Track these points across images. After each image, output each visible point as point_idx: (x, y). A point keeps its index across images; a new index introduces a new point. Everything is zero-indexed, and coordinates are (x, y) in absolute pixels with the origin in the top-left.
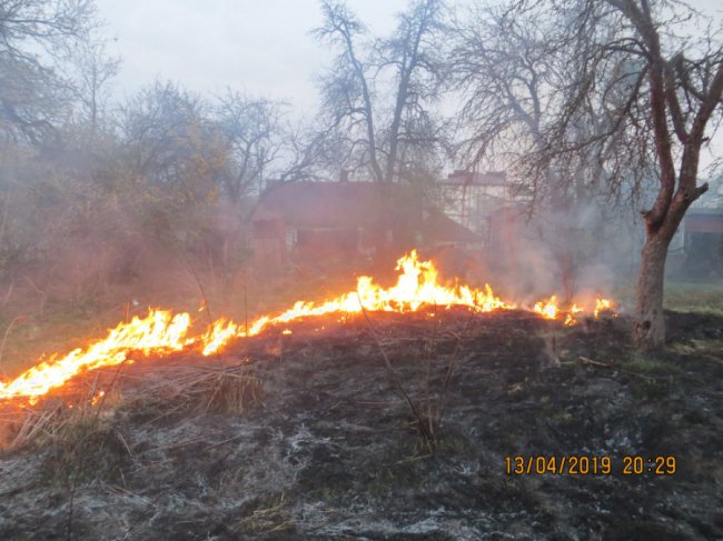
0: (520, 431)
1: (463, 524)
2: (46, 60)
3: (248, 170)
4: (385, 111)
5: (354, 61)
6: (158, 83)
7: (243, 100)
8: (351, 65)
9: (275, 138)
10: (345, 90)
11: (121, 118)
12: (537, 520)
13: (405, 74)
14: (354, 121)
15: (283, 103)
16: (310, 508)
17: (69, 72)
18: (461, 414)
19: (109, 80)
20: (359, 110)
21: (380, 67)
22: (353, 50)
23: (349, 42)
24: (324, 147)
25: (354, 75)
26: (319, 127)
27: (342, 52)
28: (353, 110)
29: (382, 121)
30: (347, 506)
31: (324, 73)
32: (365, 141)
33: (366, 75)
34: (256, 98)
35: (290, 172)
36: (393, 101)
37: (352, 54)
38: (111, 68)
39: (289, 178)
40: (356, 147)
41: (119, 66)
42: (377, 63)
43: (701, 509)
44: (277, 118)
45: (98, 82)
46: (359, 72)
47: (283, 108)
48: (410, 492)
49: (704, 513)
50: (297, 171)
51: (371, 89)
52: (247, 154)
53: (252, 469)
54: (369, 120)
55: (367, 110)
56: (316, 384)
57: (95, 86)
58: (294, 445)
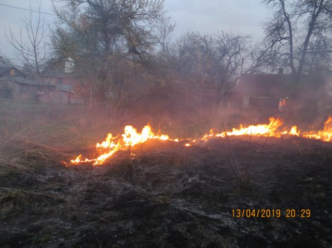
1: (231, 220)
2: (147, 29)
3: (230, 69)
4: (301, 38)
5: (285, 14)
7: (229, 37)
8: (283, 16)
10: (278, 29)
11: (176, 48)
12: (265, 227)
13: (314, 16)
14: (281, 44)
15: (247, 37)
16: (179, 200)
17: (156, 32)
18: (268, 184)
19: (170, 33)
20: (285, 38)
21: (300, 15)
22: (285, 8)
23: (283, 4)
24: (267, 58)
25: (285, 20)
26: (262, 48)
27: (279, 10)
28: (282, 39)
29: (298, 43)
30: (192, 203)
31: (267, 21)
32: (287, 54)
33: (291, 20)
34: (235, 36)
35: (249, 70)
36: (306, 32)
37: (284, 10)
38: (171, 28)
39: (249, 72)
40: (283, 57)
41: (175, 27)
42: (298, 13)
44: (244, 45)
45: (166, 35)
46: (287, 19)
47: (247, 40)
48: (220, 205)
50: (253, 69)
51: (293, 27)
52: (230, 62)
53: (169, 185)
54: (291, 43)
55: (290, 38)
57: (165, 37)
58: (190, 181)
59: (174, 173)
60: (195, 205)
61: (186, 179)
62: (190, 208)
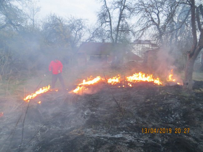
0: (148, 112)
1: (129, 136)
2: (20, 7)
3: (76, 39)
4: (115, 22)
5: (107, 7)
6: (51, 14)
7: (75, 19)
8: (106, 9)
9: (84, 30)
10: (104, 16)
11: (41, 24)
12: (150, 135)
13: (121, 11)
14: (106, 25)
15: (86, 20)
16: (88, 130)
17: (26, 11)
18: (132, 107)
19: (37, 13)
20: (108, 22)
21: (114, 9)
22: (106, 4)
23: (105, 2)
24: (98, 33)
25: (106, 12)
26: (96, 27)
27: (103, 5)
28: (106, 22)
30: (98, 130)
31: (98, 11)
32: (109, 31)
33: (110, 12)
34: (79, 18)
35: (88, 39)
36: (118, 19)
37: (106, 5)
38: (38, 9)
39: (88, 41)
40: (107, 32)
41: (40, 9)
42: (113, 8)
43: (196, 134)
44: (84, 24)
45: (34, 14)
46: (108, 11)
47: (86, 21)
48: (116, 127)
49: (197, 135)
50: (90, 39)
51: (111, 16)
52: (76, 34)
53: (73, 120)
54: (111, 24)
55: (110, 22)
56: (92, 98)
57: (34, 15)
58: (85, 113)
59: (72, 110)
60: (101, 131)
61: (83, 113)
62: (99, 134)
